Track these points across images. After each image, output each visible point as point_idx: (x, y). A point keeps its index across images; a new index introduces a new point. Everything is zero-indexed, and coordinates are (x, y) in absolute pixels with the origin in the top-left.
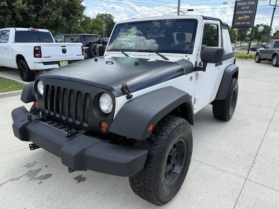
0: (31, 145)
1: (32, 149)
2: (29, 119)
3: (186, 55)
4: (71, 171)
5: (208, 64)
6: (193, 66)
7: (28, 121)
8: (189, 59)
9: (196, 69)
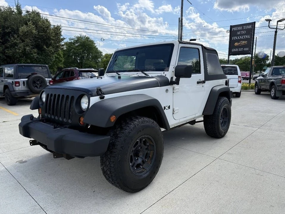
0: (31, 141)
1: (32, 144)
2: (31, 119)
3: (164, 72)
4: (55, 157)
5: (180, 78)
6: (169, 80)
7: (30, 121)
8: (166, 75)
9: (171, 83)
